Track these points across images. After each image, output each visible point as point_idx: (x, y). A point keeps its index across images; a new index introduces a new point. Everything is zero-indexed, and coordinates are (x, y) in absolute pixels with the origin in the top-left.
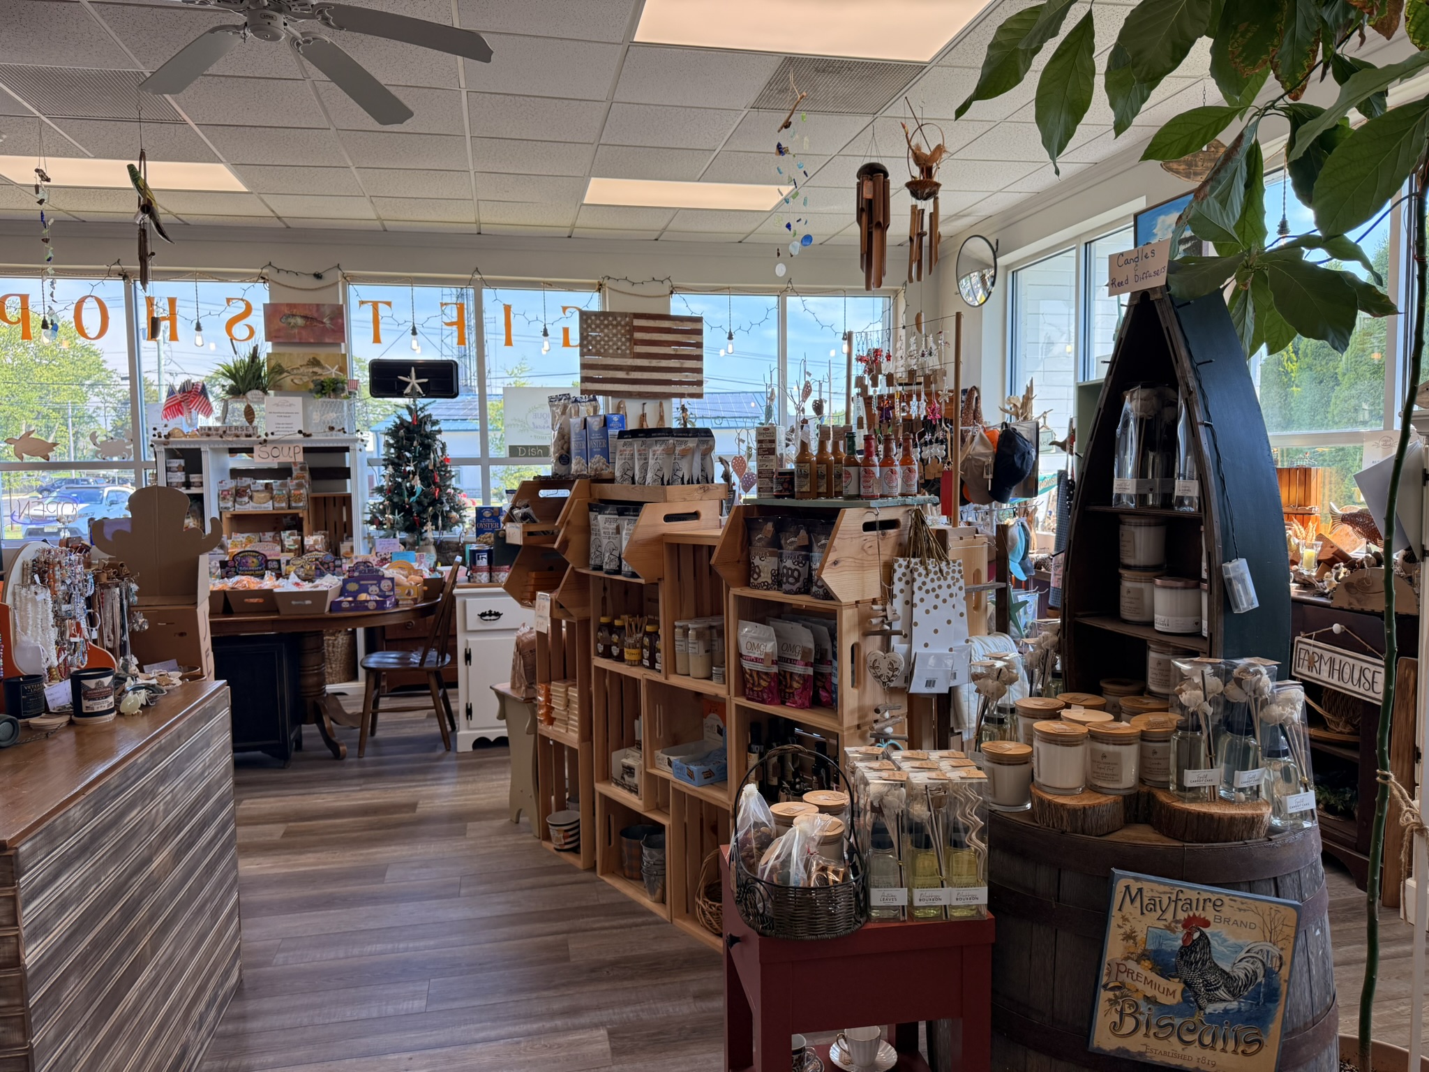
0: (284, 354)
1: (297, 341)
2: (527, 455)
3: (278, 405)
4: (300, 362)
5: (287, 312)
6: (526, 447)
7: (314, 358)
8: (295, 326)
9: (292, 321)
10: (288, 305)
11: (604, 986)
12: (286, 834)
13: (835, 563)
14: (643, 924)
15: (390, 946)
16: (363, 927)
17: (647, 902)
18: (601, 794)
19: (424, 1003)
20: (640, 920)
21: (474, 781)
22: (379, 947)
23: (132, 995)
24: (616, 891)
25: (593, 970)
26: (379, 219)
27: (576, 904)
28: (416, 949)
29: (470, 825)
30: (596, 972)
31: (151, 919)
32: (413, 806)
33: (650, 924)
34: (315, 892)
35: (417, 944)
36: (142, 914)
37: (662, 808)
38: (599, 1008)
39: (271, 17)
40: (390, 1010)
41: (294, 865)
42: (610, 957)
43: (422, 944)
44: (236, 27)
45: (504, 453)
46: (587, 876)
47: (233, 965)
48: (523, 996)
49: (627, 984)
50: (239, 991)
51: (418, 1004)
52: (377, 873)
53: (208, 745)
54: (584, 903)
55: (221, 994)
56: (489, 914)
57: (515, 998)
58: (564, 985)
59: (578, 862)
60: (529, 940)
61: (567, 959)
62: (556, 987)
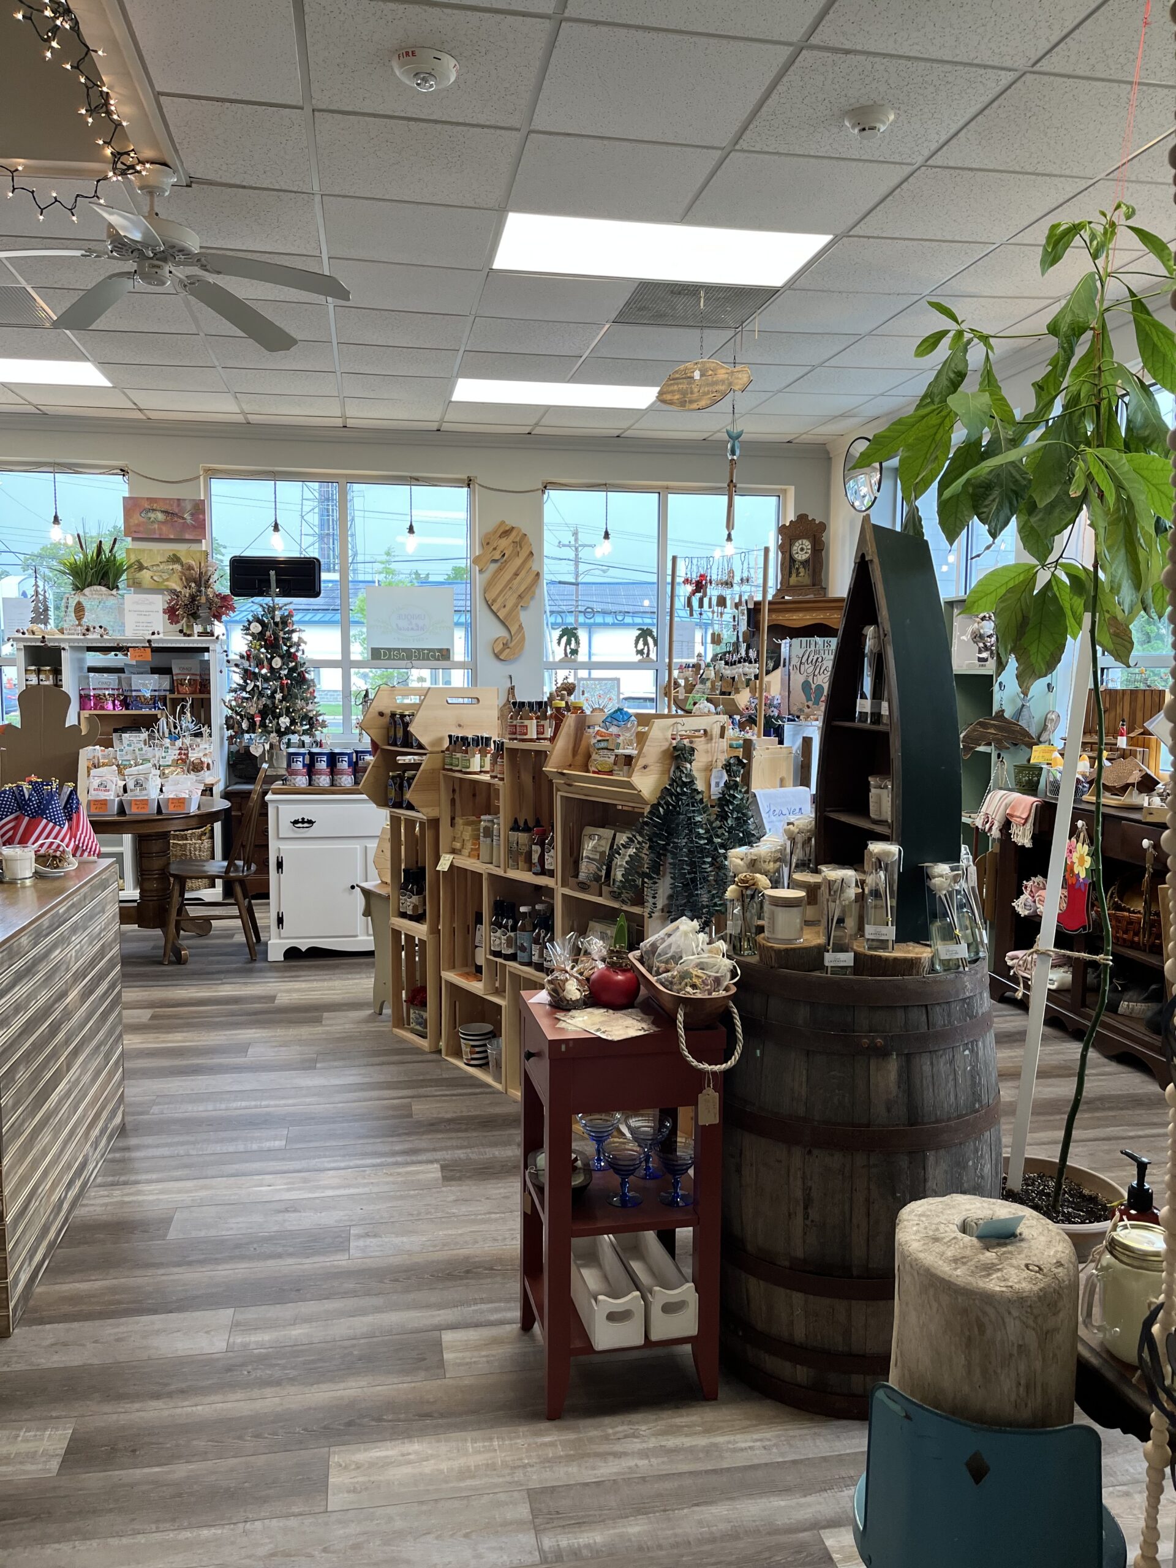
0: (144, 550)
1: (157, 536)
2: (389, 659)
3: (137, 603)
4: (159, 559)
5: (147, 506)
6: (389, 650)
7: (174, 555)
8: (156, 521)
9: (152, 515)
10: (148, 499)
11: (440, 1136)
12: (153, 1017)
13: (645, 767)
14: (481, 1093)
15: (253, 1103)
16: (228, 1089)
17: (488, 1079)
18: (446, 981)
19: (284, 1142)
20: (478, 1090)
21: (331, 979)
22: (244, 1104)
23: (54, 1097)
24: (458, 1068)
25: (432, 1125)
26: (243, 412)
27: (421, 1078)
28: (276, 1106)
29: (326, 1015)
30: (433, 1126)
31: (67, 1041)
32: (272, 998)
33: (487, 1093)
34: (185, 1062)
35: (277, 1102)
36: (61, 1036)
37: (498, 992)
38: (434, 1150)
39: (159, 267)
40: (255, 1147)
41: (163, 1042)
42: (449, 1116)
43: (282, 1102)
44: (129, 273)
45: (367, 655)
46: (434, 1057)
47: (119, 1108)
48: (372, 1140)
49: (460, 1134)
50: (122, 1131)
51: (278, 1144)
52: (242, 1048)
53: (103, 911)
54: (428, 1077)
55: (111, 1127)
56: (342, 1083)
57: (361, 1141)
58: (406, 1134)
59: (424, 1044)
60: (377, 1102)
61: (410, 1116)
62: (399, 1135)
